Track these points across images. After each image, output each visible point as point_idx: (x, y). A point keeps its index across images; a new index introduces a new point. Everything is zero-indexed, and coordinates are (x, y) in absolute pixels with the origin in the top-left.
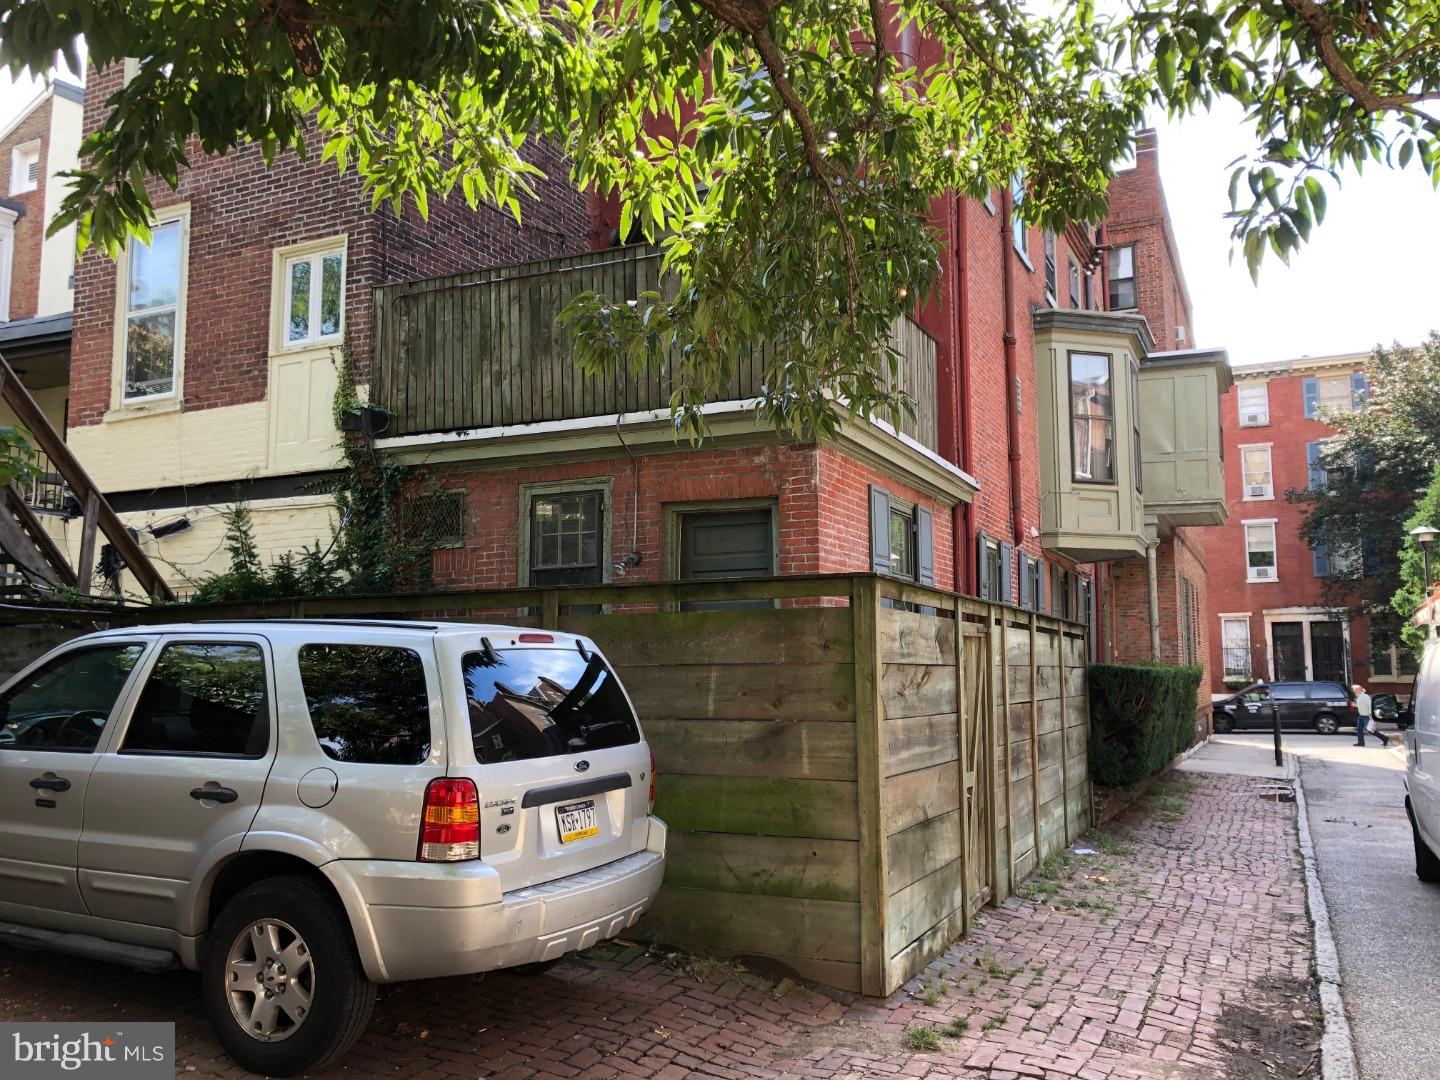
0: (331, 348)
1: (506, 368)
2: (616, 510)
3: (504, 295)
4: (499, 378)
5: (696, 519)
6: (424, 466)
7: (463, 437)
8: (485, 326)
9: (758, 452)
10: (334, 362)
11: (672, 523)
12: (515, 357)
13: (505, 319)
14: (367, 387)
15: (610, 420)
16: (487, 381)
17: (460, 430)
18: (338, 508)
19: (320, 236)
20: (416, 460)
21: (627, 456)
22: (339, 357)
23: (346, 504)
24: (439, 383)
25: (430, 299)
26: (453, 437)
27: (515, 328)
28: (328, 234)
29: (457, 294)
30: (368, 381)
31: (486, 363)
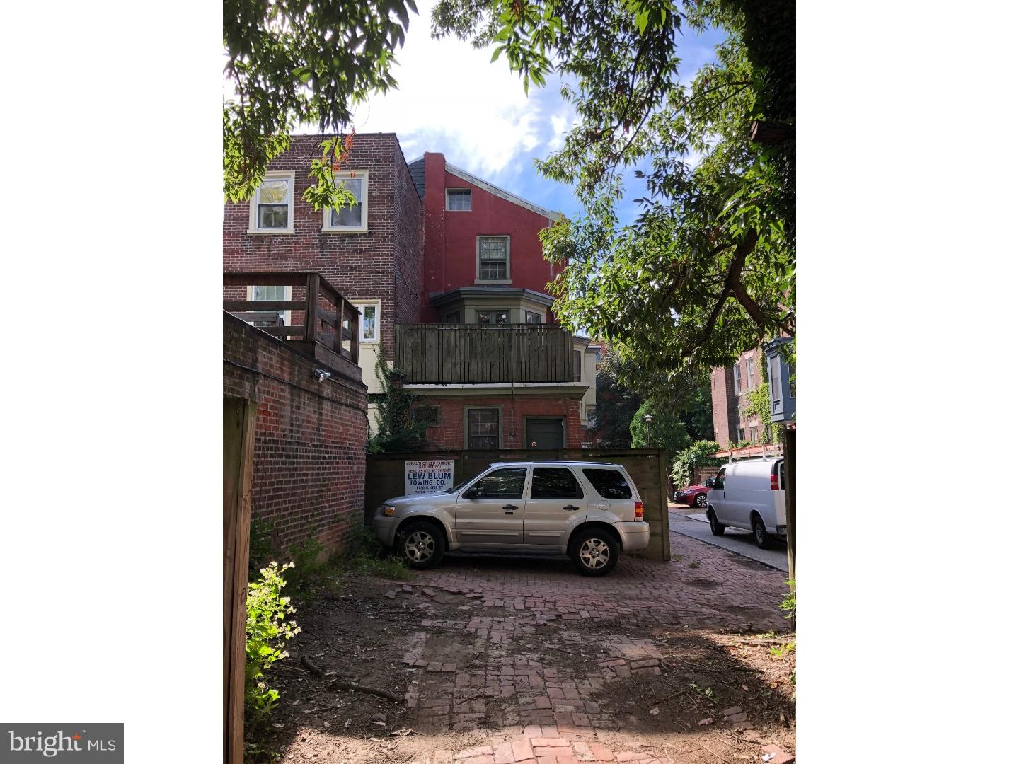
0: (373, 345)
1: (458, 361)
2: (504, 416)
3: (458, 335)
4: (455, 365)
5: (532, 421)
6: (424, 396)
7: (444, 387)
8: (449, 344)
9: (559, 400)
10: (374, 350)
11: (525, 421)
12: (462, 358)
13: (458, 343)
14: (393, 362)
15: (509, 385)
16: (449, 366)
17: (443, 383)
18: (379, 410)
19: (367, 299)
20: (421, 393)
21: (511, 397)
22: (378, 349)
23: (383, 408)
24: (428, 364)
25: (423, 331)
26: (440, 386)
27: (462, 348)
28: (370, 299)
29: (436, 332)
30: (393, 360)
31: (449, 359)
